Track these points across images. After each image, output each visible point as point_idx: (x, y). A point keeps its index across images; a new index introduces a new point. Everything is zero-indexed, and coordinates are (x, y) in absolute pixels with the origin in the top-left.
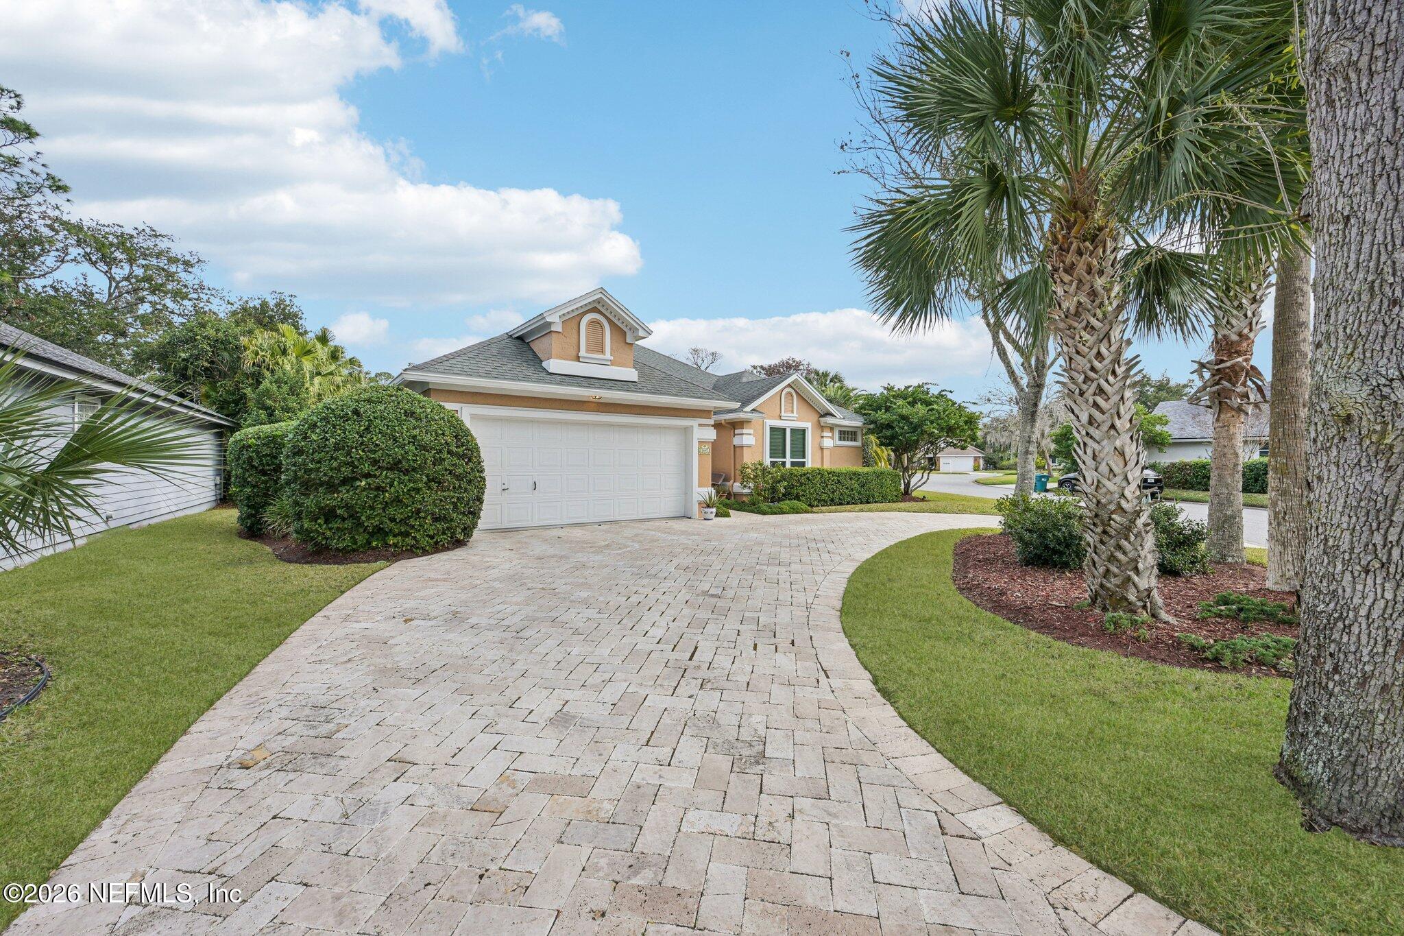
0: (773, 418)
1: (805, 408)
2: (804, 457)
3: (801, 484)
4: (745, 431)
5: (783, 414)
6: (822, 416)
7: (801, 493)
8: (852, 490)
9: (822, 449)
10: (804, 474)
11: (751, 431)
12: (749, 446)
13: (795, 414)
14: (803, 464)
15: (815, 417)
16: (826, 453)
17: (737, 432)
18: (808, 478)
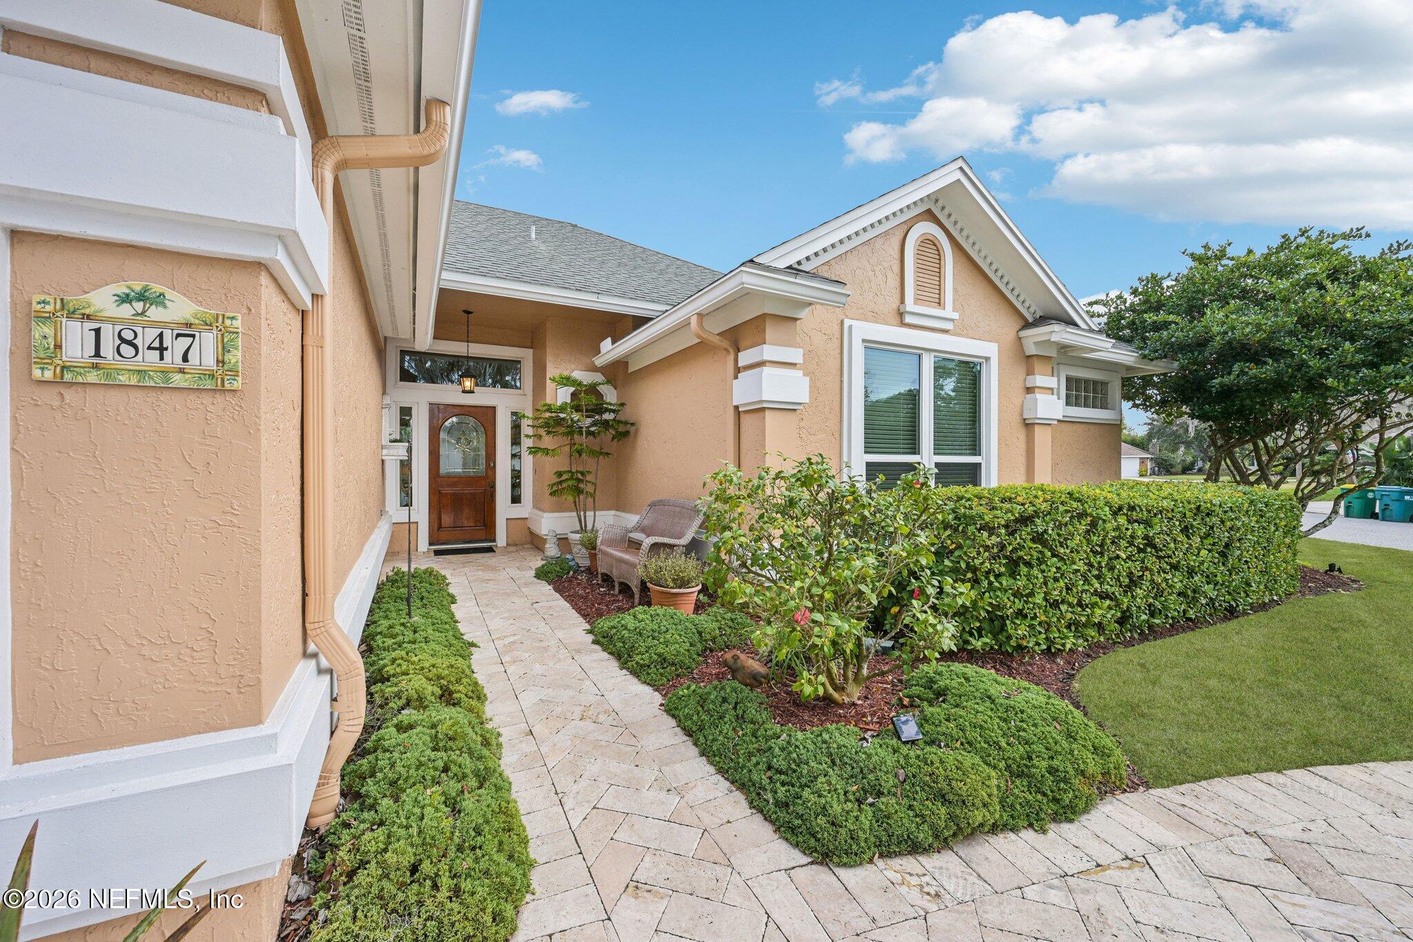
0: (875, 317)
1: (978, 297)
2: (975, 449)
3: (1014, 565)
4: (768, 352)
5: (910, 305)
6: (1027, 325)
7: (1011, 606)
8: (1191, 572)
9: (1028, 426)
10: (1025, 520)
11: (796, 355)
12: (789, 409)
13: (948, 312)
14: (972, 474)
15: (1007, 327)
16: (1043, 437)
17: (745, 358)
18: (1039, 538)
